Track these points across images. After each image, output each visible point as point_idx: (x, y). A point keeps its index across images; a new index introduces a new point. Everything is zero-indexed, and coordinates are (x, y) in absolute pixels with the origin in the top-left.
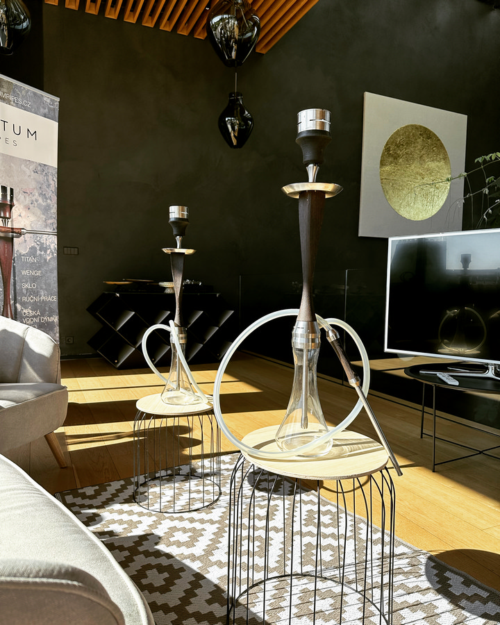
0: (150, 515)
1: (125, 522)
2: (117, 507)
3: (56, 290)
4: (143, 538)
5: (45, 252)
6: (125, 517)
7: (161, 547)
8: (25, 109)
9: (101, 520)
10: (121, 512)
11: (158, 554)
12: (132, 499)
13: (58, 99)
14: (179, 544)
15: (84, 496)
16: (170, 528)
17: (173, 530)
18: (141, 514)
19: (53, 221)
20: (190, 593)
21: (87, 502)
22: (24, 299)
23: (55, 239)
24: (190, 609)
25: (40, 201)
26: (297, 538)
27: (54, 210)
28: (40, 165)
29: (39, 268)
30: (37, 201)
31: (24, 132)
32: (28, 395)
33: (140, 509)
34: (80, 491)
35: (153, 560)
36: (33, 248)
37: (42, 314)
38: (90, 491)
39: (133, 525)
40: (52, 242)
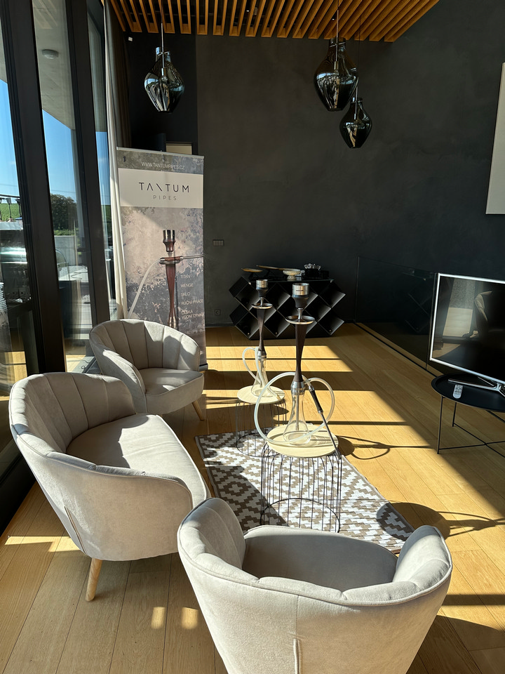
0: (242, 456)
1: (229, 458)
2: (226, 448)
3: (203, 295)
4: (235, 468)
5: (196, 270)
6: (229, 455)
7: (243, 474)
8: (181, 171)
9: (217, 455)
10: (227, 452)
11: (241, 477)
12: (235, 445)
13: (203, 157)
14: (252, 474)
15: (210, 440)
16: (251, 465)
17: (252, 466)
18: (237, 455)
19: (201, 247)
20: (250, 498)
21: (211, 444)
22: (183, 303)
23: (202, 260)
24: (248, 505)
25: (192, 235)
26: (316, 481)
27: (201, 239)
28: (191, 209)
29: (191, 282)
30: (190, 236)
31: (181, 188)
32: (181, 381)
33: (238, 452)
34: (208, 437)
35: (237, 480)
36: (188, 269)
37: (194, 312)
38: (213, 437)
39: (232, 460)
40: (200, 262)
